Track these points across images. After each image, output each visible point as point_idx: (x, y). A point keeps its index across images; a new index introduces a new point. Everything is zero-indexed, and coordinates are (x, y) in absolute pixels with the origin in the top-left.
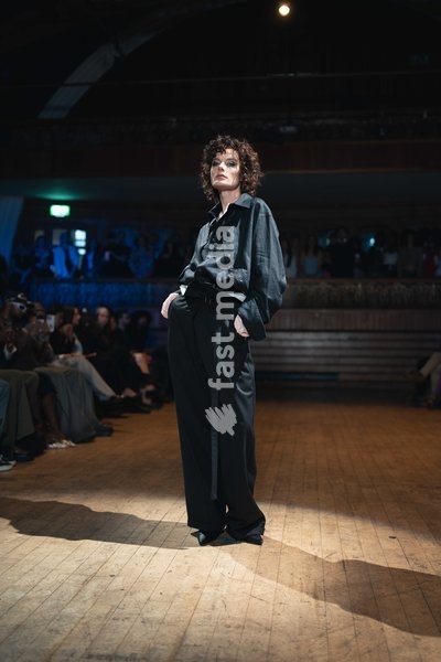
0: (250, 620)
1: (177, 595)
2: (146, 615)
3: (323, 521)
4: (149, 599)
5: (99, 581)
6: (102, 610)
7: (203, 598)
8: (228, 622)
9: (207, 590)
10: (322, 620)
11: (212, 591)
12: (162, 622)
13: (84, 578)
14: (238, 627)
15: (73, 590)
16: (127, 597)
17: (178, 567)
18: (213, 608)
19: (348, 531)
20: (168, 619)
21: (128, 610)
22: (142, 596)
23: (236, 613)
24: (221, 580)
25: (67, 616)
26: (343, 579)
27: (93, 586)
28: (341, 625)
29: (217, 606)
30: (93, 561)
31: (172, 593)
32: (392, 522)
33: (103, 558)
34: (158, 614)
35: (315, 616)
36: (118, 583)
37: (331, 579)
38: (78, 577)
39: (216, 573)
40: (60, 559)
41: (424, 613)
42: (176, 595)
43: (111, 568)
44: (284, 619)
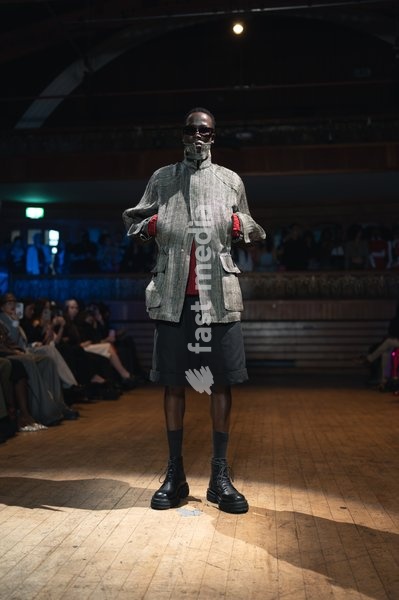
0: (205, 586)
1: (136, 563)
2: (106, 583)
3: (278, 494)
4: (109, 568)
5: (62, 552)
6: (64, 578)
7: (161, 566)
8: (185, 588)
9: (164, 559)
10: (274, 585)
11: (170, 559)
12: (120, 589)
13: (48, 549)
14: (194, 592)
15: (37, 560)
16: (89, 567)
17: (139, 538)
18: (171, 575)
19: (301, 502)
20: (127, 586)
21: (88, 578)
22: (102, 565)
23: (192, 579)
24: (179, 549)
25: (30, 585)
26: (296, 546)
27: (56, 557)
28: (292, 590)
29: (174, 573)
30: (58, 534)
31: (131, 561)
32: (343, 494)
33: (67, 530)
34: (117, 582)
35: (268, 582)
36: (81, 553)
37: (284, 547)
38: (42, 549)
39: (175, 543)
40: (26, 532)
41: (373, 577)
42: (134, 564)
43: (75, 539)
44: (238, 584)
